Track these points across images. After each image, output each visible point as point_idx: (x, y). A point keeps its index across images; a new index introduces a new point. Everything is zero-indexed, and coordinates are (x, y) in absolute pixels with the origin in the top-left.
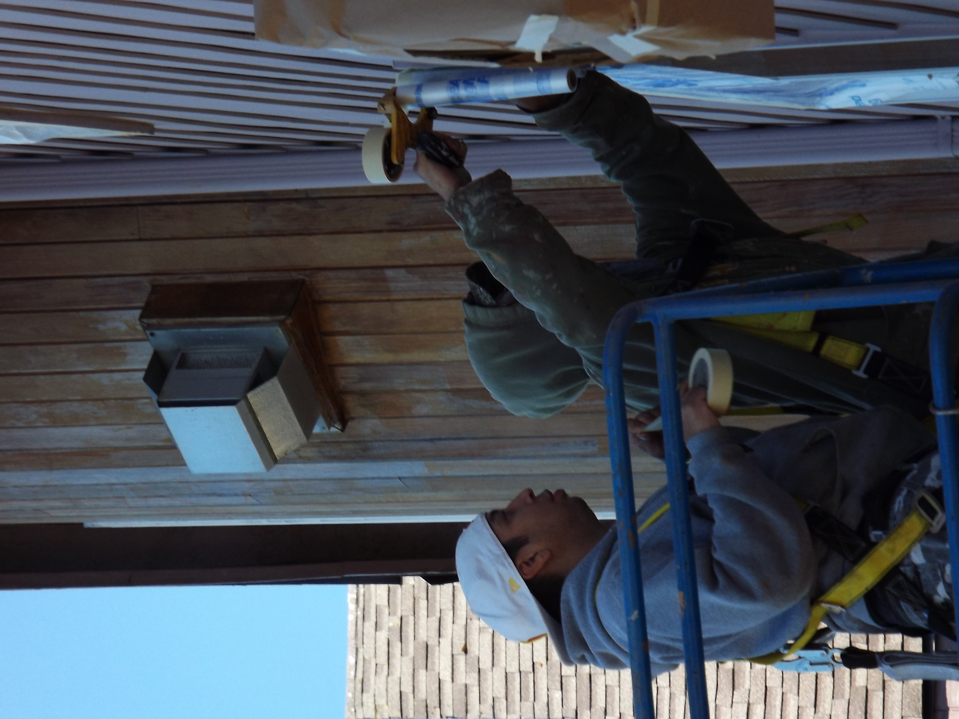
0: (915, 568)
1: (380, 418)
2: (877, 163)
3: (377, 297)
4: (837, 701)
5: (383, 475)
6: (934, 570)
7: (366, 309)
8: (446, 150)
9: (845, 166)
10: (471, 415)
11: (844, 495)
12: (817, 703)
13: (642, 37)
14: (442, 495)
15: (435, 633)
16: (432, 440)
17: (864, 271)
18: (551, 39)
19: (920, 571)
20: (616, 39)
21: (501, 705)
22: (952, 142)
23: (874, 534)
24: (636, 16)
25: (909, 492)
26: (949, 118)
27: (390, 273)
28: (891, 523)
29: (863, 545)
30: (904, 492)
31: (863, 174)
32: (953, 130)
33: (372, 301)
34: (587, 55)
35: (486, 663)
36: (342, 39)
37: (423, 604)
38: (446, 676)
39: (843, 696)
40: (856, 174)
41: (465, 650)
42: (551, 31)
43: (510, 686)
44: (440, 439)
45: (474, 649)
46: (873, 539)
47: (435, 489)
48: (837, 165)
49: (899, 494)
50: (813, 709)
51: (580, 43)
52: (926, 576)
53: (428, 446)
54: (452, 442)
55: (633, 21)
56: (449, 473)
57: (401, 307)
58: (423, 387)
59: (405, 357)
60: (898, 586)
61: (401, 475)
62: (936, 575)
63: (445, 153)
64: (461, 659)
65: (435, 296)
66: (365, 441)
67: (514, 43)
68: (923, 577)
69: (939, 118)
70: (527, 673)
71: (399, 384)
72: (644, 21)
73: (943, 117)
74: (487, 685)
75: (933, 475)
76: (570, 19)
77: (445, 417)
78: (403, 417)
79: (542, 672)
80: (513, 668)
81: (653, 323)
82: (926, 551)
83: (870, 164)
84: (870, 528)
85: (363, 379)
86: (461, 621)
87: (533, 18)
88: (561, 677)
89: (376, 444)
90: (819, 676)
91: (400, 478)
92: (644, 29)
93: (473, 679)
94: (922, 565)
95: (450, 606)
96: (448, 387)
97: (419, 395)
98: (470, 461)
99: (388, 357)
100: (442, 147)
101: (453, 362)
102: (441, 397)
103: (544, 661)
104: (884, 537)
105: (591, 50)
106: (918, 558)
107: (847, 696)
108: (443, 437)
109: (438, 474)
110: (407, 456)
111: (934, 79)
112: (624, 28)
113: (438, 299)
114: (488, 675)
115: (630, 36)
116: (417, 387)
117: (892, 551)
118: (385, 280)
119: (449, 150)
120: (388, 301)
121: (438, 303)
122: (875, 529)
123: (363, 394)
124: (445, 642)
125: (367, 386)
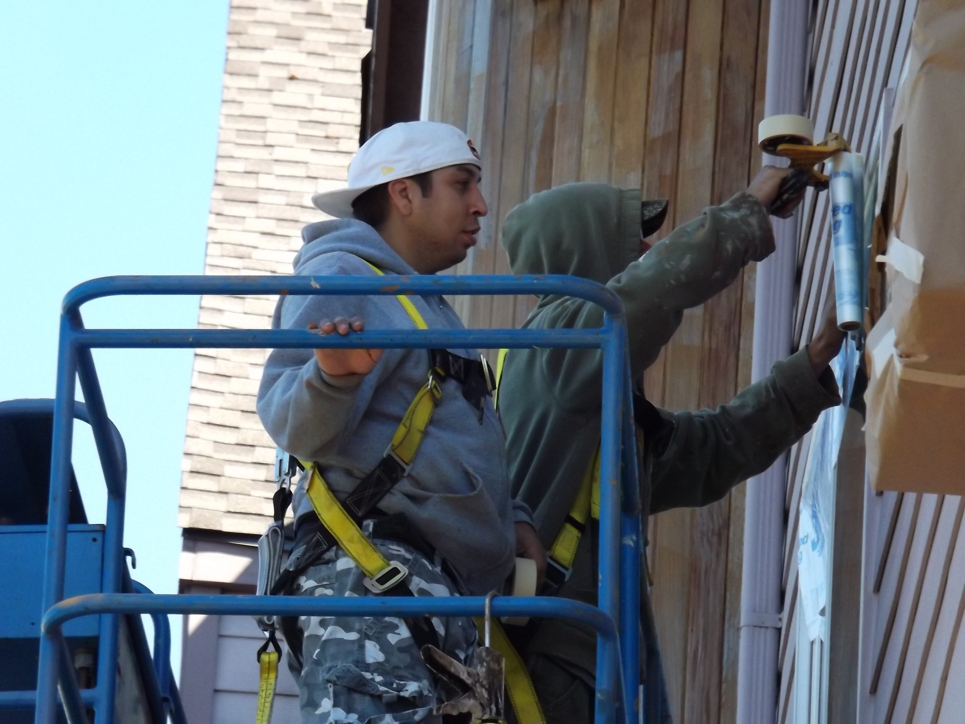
0: (333, 561)
1: (534, 32)
2: (741, 550)
3: (655, 39)
4: (211, 445)
5: (477, 30)
6: (329, 578)
7: (644, 27)
8: (788, 198)
9: (742, 518)
10: (528, 124)
11: (412, 498)
12: (212, 426)
13: (890, 362)
14: (451, 86)
15: (312, 48)
16: (507, 83)
17: (634, 538)
18: (897, 273)
19: (330, 565)
20: (891, 337)
21: (234, 110)
22: (755, 626)
23: (370, 524)
24: (913, 360)
25: (408, 560)
26: (779, 627)
27: (678, 55)
28: (378, 541)
29: (360, 514)
30: (408, 556)
31: (731, 535)
32: (767, 628)
33: (652, 35)
34: (878, 304)
35: (277, 98)
36: (920, 65)
37: (342, 39)
38: (268, 56)
39: (216, 451)
40: (732, 529)
41: (292, 78)
42: (906, 275)
43: (253, 120)
44: (507, 90)
45: (292, 87)
46: (365, 523)
47: (458, 81)
48: (743, 510)
49: (407, 551)
50: (205, 421)
51: (890, 300)
52: (324, 570)
53: (501, 78)
54: (502, 103)
55: (908, 356)
56: (472, 97)
57: (643, 63)
58: (560, 80)
59: (592, 63)
60: (318, 544)
61: (474, 48)
62: (324, 580)
63: (785, 196)
64: (284, 73)
65: (651, 98)
66: (512, 15)
67: (898, 237)
68: (323, 567)
69: (780, 616)
70: (264, 138)
71: (567, 54)
72: (906, 366)
73: (780, 620)
74: (256, 98)
75: (424, 585)
76: (917, 294)
77: (529, 98)
78: (532, 56)
79: (264, 154)
80: (270, 125)
81: (603, 328)
82: (348, 571)
83: (741, 543)
84: (376, 520)
85: (574, 19)
86: (322, 77)
87: (921, 258)
88: (257, 173)
89: (508, 26)
90: (237, 430)
91: (471, 46)
92: (898, 365)
93: (262, 82)
94: (335, 568)
95: (338, 66)
96: (559, 104)
97: (553, 73)
98: (481, 119)
99: (594, 46)
100: (792, 194)
101: (583, 112)
102: (549, 96)
103: (275, 157)
104: (367, 533)
105: (882, 309)
106: (342, 564)
107: (215, 455)
108: (509, 94)
109: (472, 85)
110: (493, 55)
111: (820, 617)
112: (902, 346)
113: (648, 101)
114: (265, 99)
115: (894, 351)
116: (561, 72)
117: (351, 540)
118: (673, 49)
119: (788, 201)
120: (651, 51)
121: (644, 101)
122: (375, 525)
123: (560, 17)
124: (303, 59)
125: (567, 23)
